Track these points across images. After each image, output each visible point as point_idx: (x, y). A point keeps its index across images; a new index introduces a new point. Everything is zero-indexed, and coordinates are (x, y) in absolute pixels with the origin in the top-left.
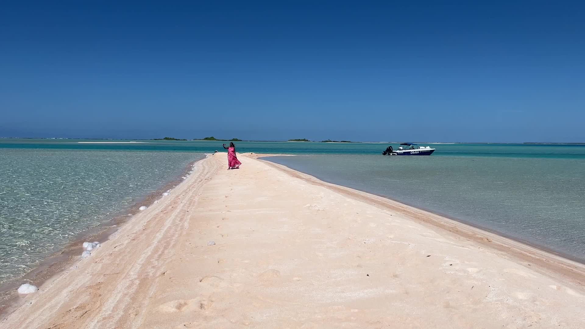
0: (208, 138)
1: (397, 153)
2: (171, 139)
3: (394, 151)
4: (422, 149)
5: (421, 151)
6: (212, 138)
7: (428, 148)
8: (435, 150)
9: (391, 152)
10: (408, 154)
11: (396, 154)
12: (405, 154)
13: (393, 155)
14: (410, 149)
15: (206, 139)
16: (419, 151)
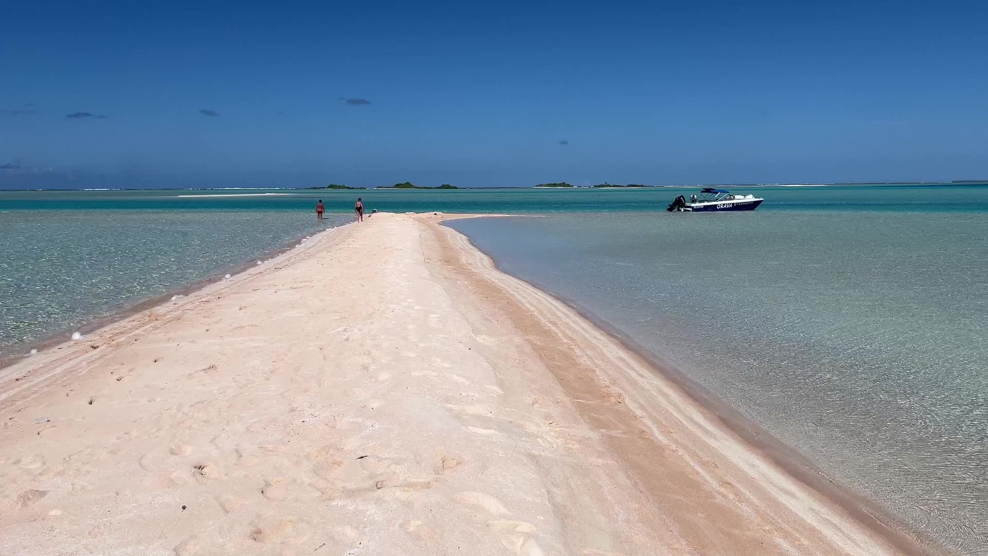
0: (401, 184)
1: (692, 207)
2: (340, 187)
3: (687, 204)
4: (739, 199)
5: (736, 203)
6: (408, 185)
7: (750, 198)
8: (762, 200)
9: (683, 205)
10: (714, 208)
11: (691, 210)
12: (706, 208)
13: (685, 211)
14: (717, 200)
15: (398, 186)
16: (733, 204)
